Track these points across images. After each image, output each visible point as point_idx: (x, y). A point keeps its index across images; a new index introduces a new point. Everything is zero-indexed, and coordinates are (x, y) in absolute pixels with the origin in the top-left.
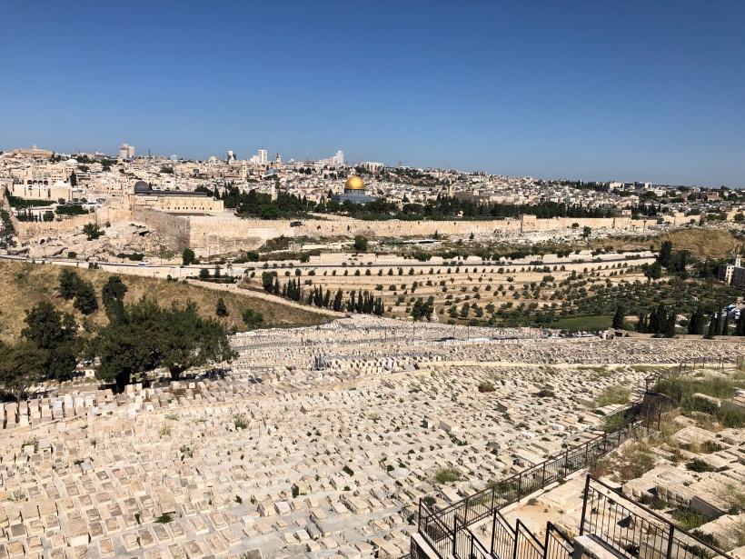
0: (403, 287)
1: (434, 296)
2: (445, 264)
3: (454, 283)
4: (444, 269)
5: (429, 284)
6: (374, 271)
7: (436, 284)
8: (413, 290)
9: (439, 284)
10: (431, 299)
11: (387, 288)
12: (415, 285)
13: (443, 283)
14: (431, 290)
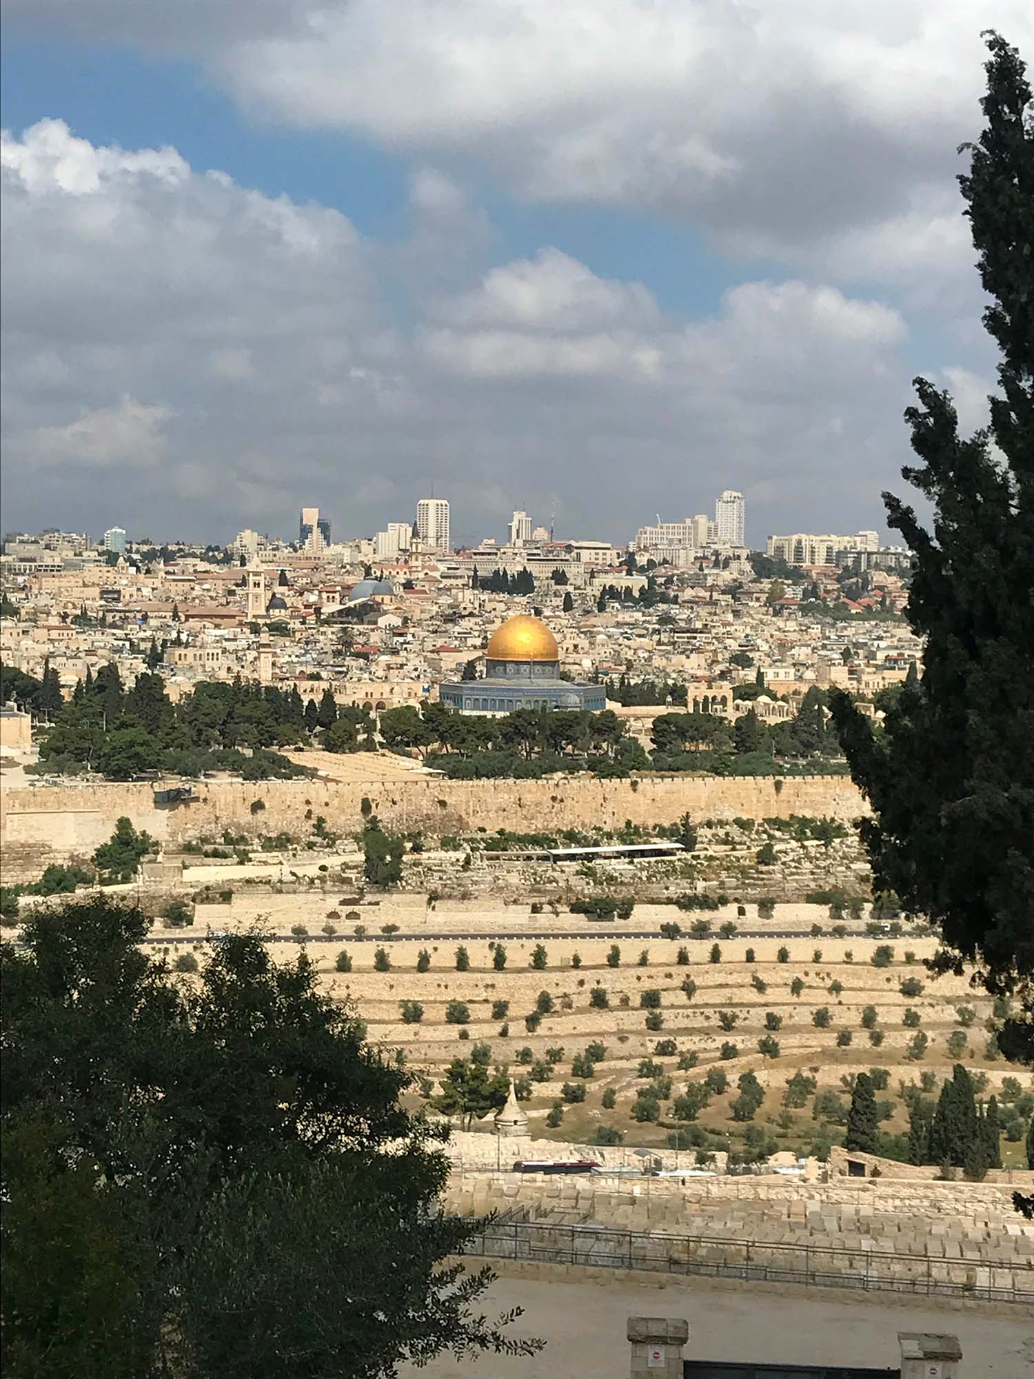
0: (500, 1010)
1: (610, 1043)
2: (670, 932)
3: (698, 998)
4: (662, 951)
5: (599, 1000)
6: (403, 954)
7: (625, 1001)
8: (532, 1021)
9: (636, 1001)
10: (596, 1053)
11: (441, 1013)
12: (545, 1004)
13: (651, 1000)
14: (605, 1022)
